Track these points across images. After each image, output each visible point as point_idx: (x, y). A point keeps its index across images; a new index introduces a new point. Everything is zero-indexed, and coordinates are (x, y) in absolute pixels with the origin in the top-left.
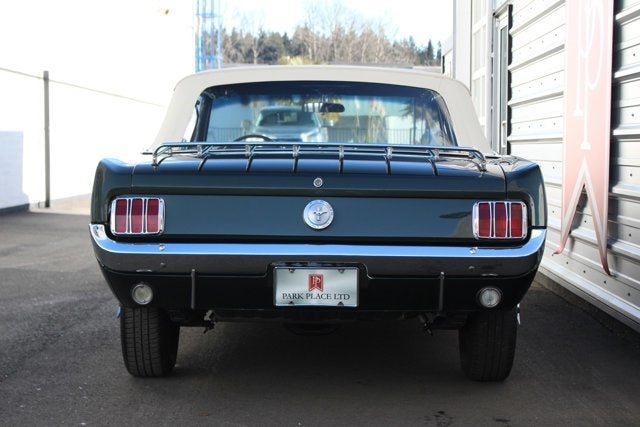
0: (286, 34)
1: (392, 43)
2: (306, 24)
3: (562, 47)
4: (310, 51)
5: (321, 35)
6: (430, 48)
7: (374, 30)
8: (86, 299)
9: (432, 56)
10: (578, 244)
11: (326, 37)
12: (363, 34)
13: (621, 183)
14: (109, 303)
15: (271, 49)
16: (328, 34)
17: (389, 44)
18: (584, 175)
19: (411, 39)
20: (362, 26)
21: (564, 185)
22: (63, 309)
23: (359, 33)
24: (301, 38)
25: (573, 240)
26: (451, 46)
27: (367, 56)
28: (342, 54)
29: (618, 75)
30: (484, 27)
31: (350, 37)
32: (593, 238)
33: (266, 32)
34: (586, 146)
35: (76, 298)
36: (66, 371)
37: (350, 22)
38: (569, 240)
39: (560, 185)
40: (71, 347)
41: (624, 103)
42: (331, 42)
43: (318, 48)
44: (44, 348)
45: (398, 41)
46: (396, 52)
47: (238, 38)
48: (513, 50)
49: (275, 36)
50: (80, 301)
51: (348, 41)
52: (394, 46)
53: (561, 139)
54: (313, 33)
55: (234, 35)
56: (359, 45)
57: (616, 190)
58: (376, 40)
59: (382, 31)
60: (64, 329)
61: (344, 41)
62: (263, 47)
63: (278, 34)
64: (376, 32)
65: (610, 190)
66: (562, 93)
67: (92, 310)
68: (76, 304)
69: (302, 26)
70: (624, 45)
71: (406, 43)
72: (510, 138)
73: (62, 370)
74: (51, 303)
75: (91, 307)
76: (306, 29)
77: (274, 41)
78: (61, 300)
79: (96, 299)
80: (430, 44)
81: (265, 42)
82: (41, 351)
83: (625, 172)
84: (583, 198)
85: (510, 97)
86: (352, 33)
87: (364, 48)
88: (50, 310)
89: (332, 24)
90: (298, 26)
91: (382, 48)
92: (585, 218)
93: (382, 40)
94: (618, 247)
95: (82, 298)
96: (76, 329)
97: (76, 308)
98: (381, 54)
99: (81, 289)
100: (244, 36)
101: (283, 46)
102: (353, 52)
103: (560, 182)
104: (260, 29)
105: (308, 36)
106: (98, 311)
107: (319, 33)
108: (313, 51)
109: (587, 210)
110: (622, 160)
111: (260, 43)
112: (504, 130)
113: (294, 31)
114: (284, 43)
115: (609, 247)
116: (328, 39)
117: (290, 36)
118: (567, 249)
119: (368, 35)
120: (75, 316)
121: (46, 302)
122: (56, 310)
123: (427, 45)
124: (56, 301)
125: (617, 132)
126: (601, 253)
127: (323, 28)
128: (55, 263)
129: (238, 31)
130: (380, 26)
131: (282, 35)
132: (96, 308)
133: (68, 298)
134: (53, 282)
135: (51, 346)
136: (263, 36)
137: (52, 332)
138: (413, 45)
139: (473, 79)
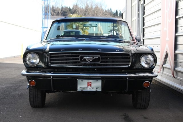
0: (70, 7)
1: (105, 10)
2: (76, 4)
3: (160, 9)
4: (78, 13)
5: (81, 8)
6: (117, 12)
7: (98, 6)
8: (14, 85)
9: (118, 15)
10: (165, 69)
11: (83, 8)
12: (95, 8)
13: (178, 50)
14: (22, 86)
15: (65, 12)
16: (84, 7)
17: (103, 11)
18: (167, 48)
19: (111, 9)
20: (95, 5)
21: (161, 52)
22: (8, 88)
23: (94, 7)
24: (75, 8)
25: (164, 68)
26: (125, 10)
27: (96, 15)
28: (88, 14)
29: (177, 17)
30: (136, 4)
31: (91, 8)
32: (170, 67)
33: (63, 7)
34: (167, 39)
35: (11, 85)
36: (13, 104)
37: (91, 3)
38: (162, 68)
39: (160, 52)
40: (13, 98)
41: (179, 26)
42: (85, 10)
43: (80, 12)
44: (5, 98)
45: (107, 10)
46: (106, 13)
47: (54, 8)
48: (145, 11)
49: (66, 8)
50: (13, 86)
51: (90, 10)
52: (105, 11)
53: (160, 38)
54: (79, 7)
55: (53, 7)
56: (94, 11)
57: (177, 52)
58: (99, 9)
59: (101, 6)
60: (9, 93)
61: (89, 10)
62: (62, 11)
63: (67, 7)
64: (99, 7)
65: (175, 52)
66: (160, 24)
67: (17, 88)
68: (12, 87)
69: (75, 4)
70: (179, 8)
71: (109, 11)
72: (144, 38)
73: (11, 104)
74: (4, 86)
75: (17, 87)
76: (77, 6)
77: (66, 10)
78: (7, 86)
79: (17, 86)
80: (117, 11)
81: (63, 10)
82: (4, 99)
83: (179, 47)
84: (167, 55)
85: (144, 25)
86: (92, 7)
87: (96, 12)
88: (4, 88)
89: (85, 4)
90: (74, 5)
91: (101, 12)
92: (167, 61)
93: (101, 9)
94: (177, 69)
95: (13, 85)
96: (13, 93)
97: (12, 88)
98: (101, 14)
99: (12, 83)
100: (56, 8)
101: (69, 11)
102: (92, 13)
103: (159, 51)
104: (62, 6)
105: (77, 8)
106: (19, 89)
107: (81, 7)
108: (79, 13)
109: (168, 59)
110: (178, 43)
111: (62, 10)
112: (142, 36)
113: (73, 6)
114: (69, 10)
115: (174, 69)
116: (84, 9)
117: (71, 8)
118: (161, 71)
119: (97, 8)
120: (12, 90)
121: (2, 86)
122: (6, 88)
123: (116, 11)
124: (5, 86)
125: (177, 34)
126: (172, 71)
127: (82, 5)
128: (3, 76)
129: (54, 6)
130: (101, 5)
131: (69, 7)
132: (18, 88)
133: (9, 85)
134: (3, 81)
135: (7, 98)
136: (62, 8)
137: (6, 94)
138: (111, 11)
139: (132, 20)
